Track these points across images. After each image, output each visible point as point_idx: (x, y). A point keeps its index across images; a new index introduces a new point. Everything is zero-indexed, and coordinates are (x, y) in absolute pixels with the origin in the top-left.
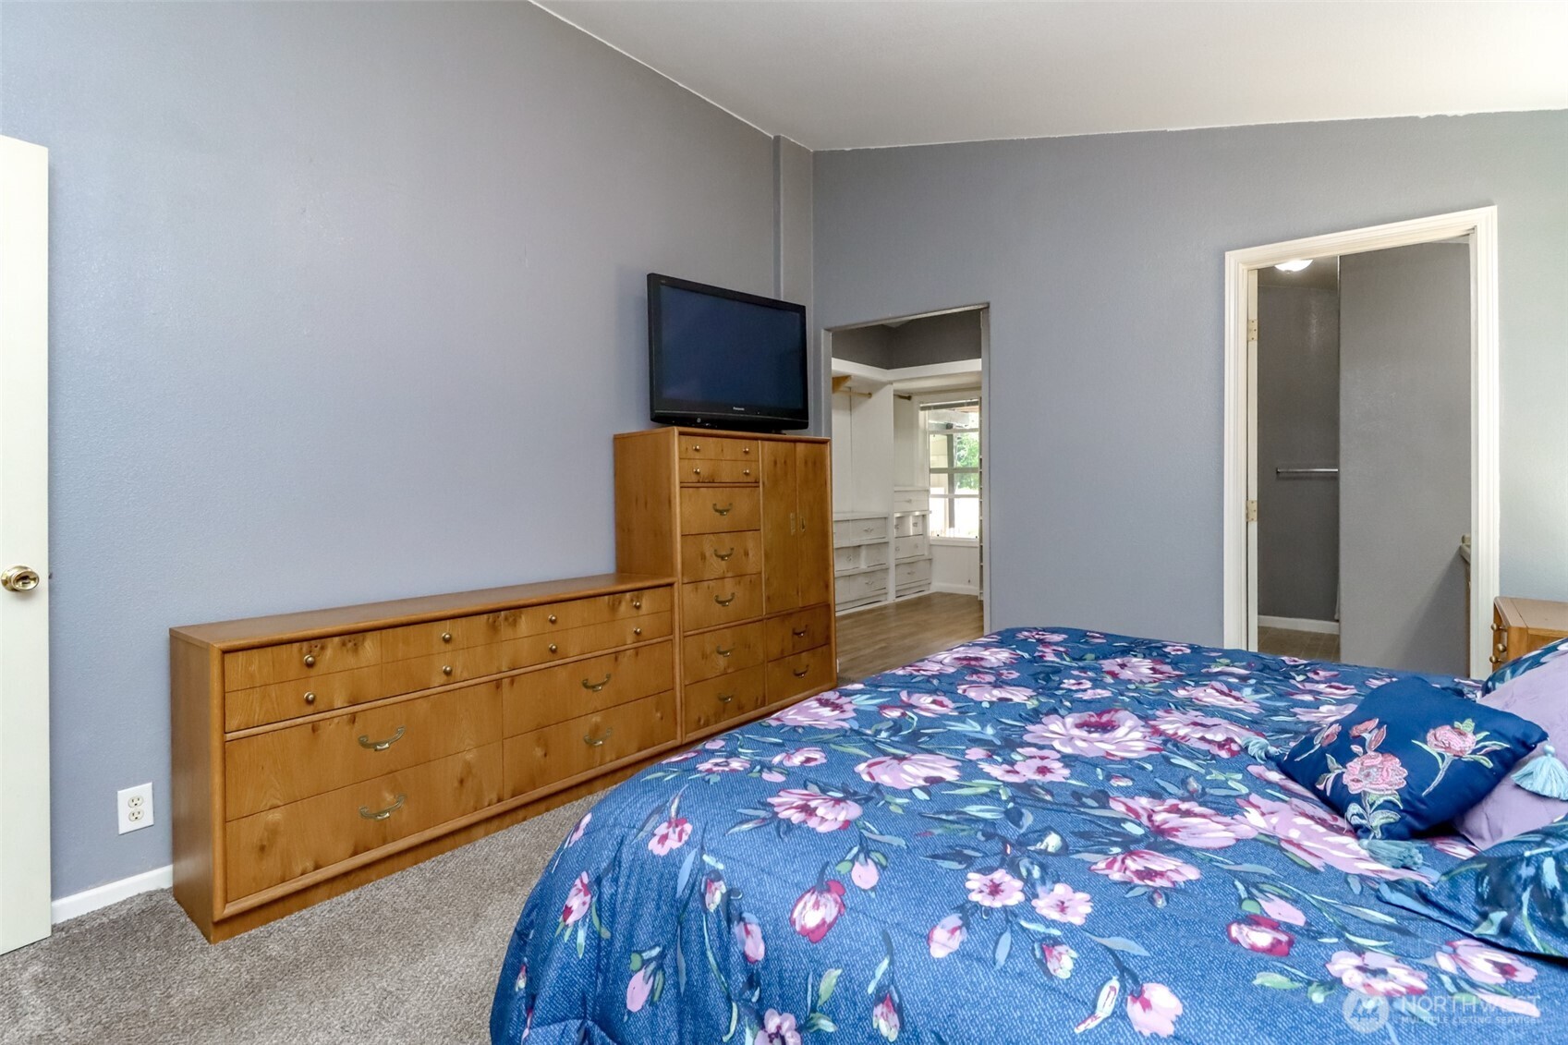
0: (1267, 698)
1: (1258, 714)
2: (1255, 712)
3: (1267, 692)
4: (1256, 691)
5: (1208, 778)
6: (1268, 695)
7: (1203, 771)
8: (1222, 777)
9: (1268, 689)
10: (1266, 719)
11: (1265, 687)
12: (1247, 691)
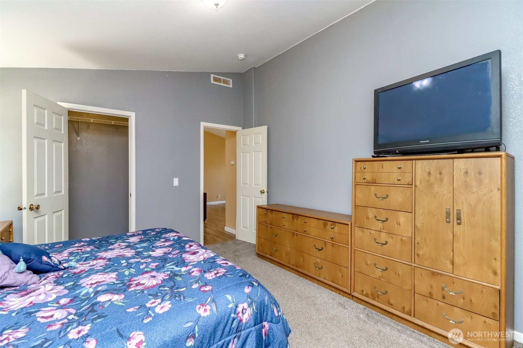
0: (81, 292)
1: (79, 281)
2: (81, 281)
3: (83, 296)
4: (88, 293)
5: (79, 256)
6: (81, 294)
7: (81, 256)
8: (76, 258)
9: (83, 298)
10: (75, 281)
11: (85, 297)
12: (91, 290)
